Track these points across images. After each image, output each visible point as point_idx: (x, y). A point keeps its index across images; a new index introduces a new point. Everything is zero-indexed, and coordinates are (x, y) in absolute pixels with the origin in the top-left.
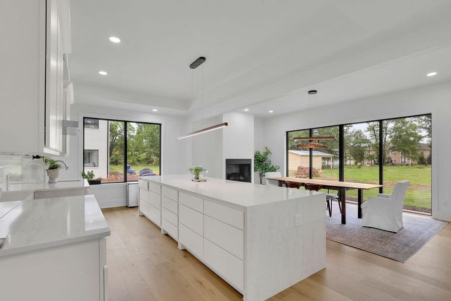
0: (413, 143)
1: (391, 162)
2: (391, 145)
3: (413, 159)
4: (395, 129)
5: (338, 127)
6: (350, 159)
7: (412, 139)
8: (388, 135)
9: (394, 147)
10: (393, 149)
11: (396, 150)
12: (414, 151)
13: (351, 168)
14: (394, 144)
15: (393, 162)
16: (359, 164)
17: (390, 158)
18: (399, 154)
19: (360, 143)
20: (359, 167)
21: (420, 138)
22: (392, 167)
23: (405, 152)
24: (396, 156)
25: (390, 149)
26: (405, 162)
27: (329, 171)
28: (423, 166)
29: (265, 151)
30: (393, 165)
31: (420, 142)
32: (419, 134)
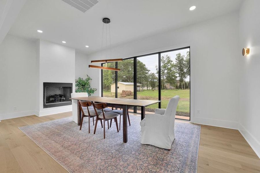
0: (173, 79)
1: (166, 88)
2: (166, 80)
3: (174, 86)
4: (168, 73)
5: (133, 59)
6: (150, 87)
7: (174, 78)
8: (165, 76)
9: (167, 81)
10: (167, 82)
11: (168, 82)
12: (174, 83)
13: (149, 91)
14: (167, 79)
15: (167, 88)
16: (153, 89)
17: (165, 86)
18: (169, 84)
19: (154, 79)
20: (153, 90)
21: (177, 77)
22: (166, 90)
23: (171, 84)
24: (168, 85)
25: (166, 82)
26: (171, 88)
27: (140, 92)
28: (178, 89)
29: (87, 77)
30: (167, 89)
31: (177, 79)
32: (176, 75)
